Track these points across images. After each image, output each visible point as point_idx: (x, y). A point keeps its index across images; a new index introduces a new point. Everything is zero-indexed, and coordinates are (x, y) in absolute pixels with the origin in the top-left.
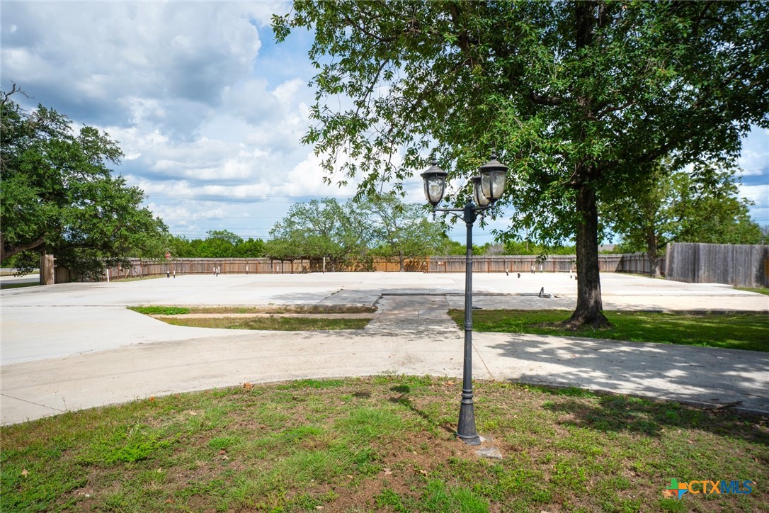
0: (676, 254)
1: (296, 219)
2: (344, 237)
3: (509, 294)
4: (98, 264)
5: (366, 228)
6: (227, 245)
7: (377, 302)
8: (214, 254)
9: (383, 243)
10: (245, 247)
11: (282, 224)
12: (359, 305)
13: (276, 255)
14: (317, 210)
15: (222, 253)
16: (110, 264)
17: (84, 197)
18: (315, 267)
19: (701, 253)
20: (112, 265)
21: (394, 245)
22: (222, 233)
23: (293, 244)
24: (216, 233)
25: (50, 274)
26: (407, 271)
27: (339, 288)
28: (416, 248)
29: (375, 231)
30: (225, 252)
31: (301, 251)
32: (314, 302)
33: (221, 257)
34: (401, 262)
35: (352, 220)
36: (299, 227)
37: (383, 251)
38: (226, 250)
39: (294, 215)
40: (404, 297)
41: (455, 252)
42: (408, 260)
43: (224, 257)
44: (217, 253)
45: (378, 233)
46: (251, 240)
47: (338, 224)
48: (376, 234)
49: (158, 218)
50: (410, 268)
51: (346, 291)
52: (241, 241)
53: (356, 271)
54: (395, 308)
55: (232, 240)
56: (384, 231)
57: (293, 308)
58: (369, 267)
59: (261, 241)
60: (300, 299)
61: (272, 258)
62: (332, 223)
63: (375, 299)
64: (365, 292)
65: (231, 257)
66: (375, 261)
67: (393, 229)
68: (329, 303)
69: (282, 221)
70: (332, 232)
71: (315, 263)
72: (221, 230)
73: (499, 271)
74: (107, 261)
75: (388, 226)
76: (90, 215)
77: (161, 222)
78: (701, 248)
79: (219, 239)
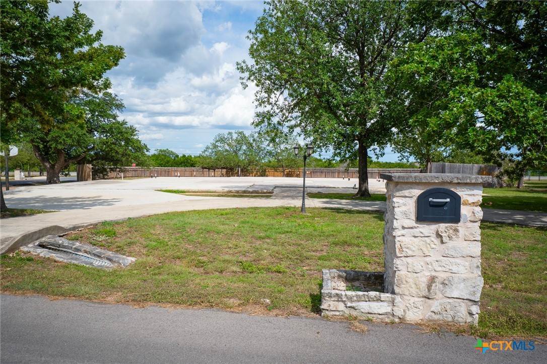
0: (433, 169)
1: (218, 144)
2: (248, 155)
3: (338, 188)
4: (105, 170)
5: (262, 150)
6: (168, 159)
7: (273, 190)
8: (160, 165)
9: (272, 159)
10: (180, 160)
11: (211, 147)
12: (265, 191)
13: (205, 166)
14: (231, 138)
15: (165, 164)
16: (112, 170)
17: (107, 132)
18: (229, 174)
19: (446, 168)
20: (113, 171)
21: (279, 161)
22: (165, 151)
23: (217, 159)
24: (161, 151)
25: (89, 175)
26: (287, 177)
27: (253, 184)
28: (293, 162)
29: (267, 152)
30: (168, 163)
31: (222, 164)
32: (244, 189)
33: (164, 166)
34: (283, 172)
35: (254, 145)
36: (220, 149)
37: (271, 164)
38: (168, 162)
39: (218, 141)
40: (286, 188)
41: (318, 166)
42: (288, 170)
43: (166, 166)
44: (162, 164)
45: (270, 153)
46: (184, 156)
47: (244, 147)
48: (268, 154)
49: (144, 144)
50: (289, 175)
51: (256, 185)
52: (177, 156)
53: (255, 176)
54: (282, 192)
55: (171, 156)
56: (273, 152)
57: (234, 191)
58: (263, 174)
59: (191, 156)
60: (235, 188)
61: (203, 168)
62: (241, 147)
63: (272, 188)
64: (266, 186)
65: (171, 166)
66: (267, 170)
67: (279, 151)
68: (251, 190)
69: (210, 145)
70: (241, 152)
71: (230, 171)
72: (165, 149)
74: (110, 168)
75: (276, 149)
76: (111, 143)
77: (146, 147)
78: (446, 166)
79: (163, 155)
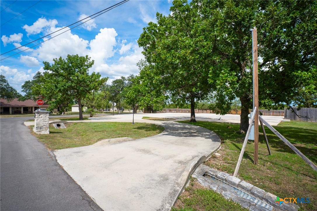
73: (277, 115)
